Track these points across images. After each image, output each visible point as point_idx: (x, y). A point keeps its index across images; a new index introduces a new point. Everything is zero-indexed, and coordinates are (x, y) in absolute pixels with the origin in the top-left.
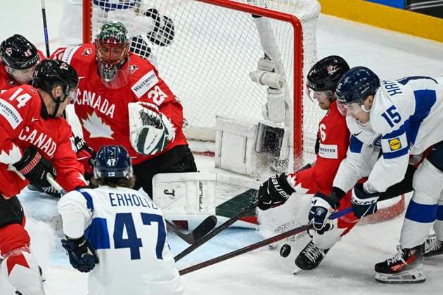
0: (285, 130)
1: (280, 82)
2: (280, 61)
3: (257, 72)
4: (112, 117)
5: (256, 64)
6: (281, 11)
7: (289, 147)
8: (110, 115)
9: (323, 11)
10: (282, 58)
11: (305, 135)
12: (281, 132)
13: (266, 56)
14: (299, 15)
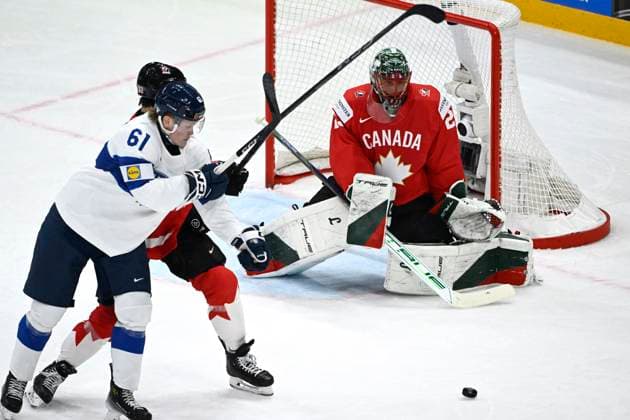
0: (483, 146)
1: (477, 95)
2: (477, 72)
3: (451, 83)
4: (418, 149)
5: (451, 74)
6: (478, 18)
7: (486, 164)
8: (415, 147)
9: (523, 18)
10: (479, 68)
11: (503, 151)
12: (478, 147)
13: (462, 66)
14: (497, 23)
